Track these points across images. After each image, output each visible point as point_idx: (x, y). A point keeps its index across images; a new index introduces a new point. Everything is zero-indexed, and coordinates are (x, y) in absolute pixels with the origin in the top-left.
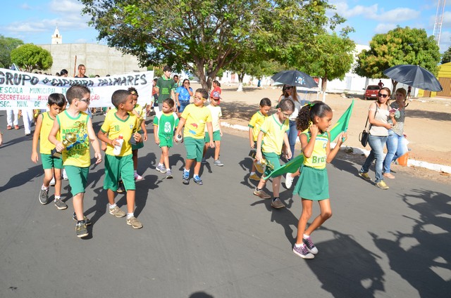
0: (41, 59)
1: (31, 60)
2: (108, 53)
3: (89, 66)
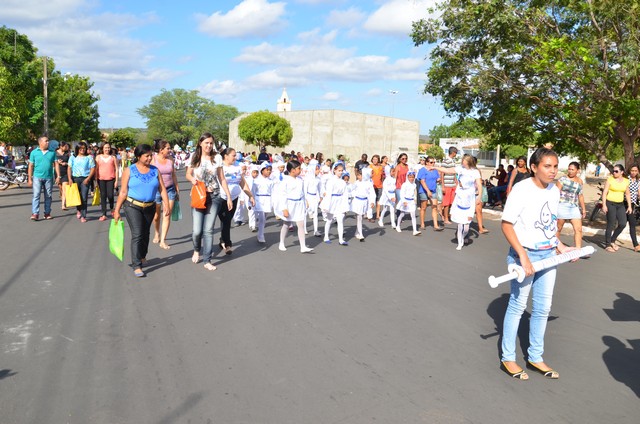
0: (277, 132)
1: (264, 133)
2: (364, 123)
3: (336, 142)
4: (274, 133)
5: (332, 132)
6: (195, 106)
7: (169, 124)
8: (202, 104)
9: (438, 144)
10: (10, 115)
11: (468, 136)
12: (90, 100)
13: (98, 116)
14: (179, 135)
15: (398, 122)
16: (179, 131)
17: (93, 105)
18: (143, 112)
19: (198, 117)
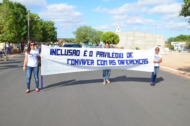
0: (114, 39)
1: (109, 39)
2: (145, 36)
3: (135, 43)
4: (113, 39)
5: (134, 39)
6: (90, 31)
7: (82, 37)
8: (92, 31)
9: (170, 44)
10: (14, 32)
11: (181, 41)
12: (54, 29)
13: (57, 34)
14: (85, 40)
15: (157, 36)
16: (85, 39)
17: (55, 30)
18: (74, 33)
19: (91, 35)
